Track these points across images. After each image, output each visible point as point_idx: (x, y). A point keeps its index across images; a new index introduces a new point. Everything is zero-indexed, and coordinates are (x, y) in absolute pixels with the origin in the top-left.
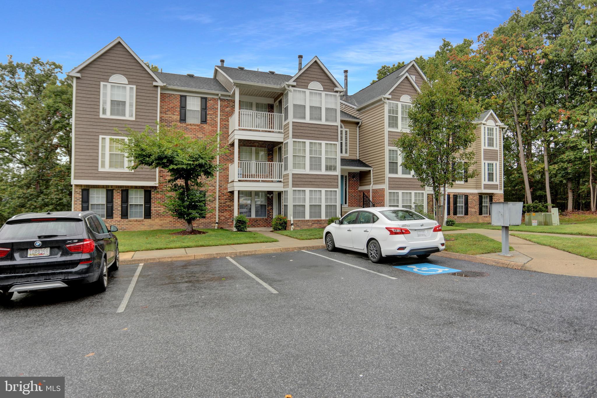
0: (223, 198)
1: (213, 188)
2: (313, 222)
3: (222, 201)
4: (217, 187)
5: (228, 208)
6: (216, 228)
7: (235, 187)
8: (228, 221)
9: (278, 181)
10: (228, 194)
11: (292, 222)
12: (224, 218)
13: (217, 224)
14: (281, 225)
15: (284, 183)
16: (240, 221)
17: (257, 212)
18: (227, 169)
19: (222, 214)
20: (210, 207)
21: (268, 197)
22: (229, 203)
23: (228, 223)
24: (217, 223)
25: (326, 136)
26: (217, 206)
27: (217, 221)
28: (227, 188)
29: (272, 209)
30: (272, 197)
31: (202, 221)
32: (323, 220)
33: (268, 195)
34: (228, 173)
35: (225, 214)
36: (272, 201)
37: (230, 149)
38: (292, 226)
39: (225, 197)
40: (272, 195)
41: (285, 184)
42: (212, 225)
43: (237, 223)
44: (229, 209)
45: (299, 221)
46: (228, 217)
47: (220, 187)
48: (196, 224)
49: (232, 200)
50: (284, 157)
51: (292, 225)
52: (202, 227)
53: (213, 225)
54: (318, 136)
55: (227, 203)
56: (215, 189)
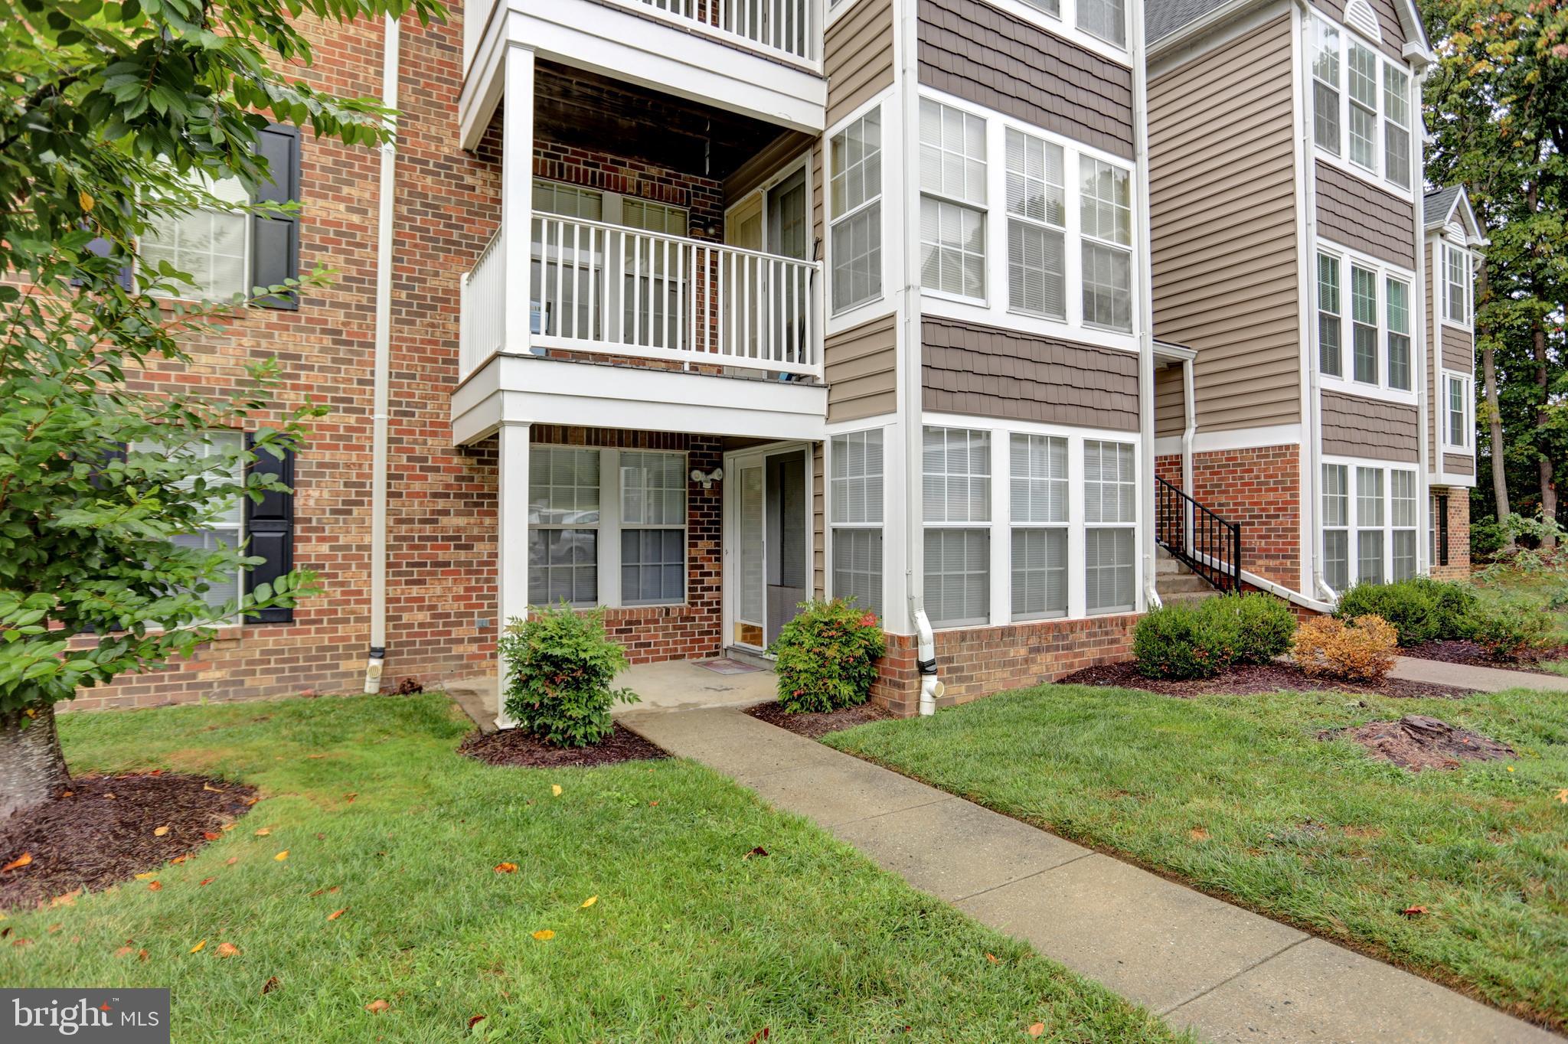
0: (417, 486)
1: (352, 419)
2: (1034, 641)
3: (415, 508)
4: (381, 415)
5: (451, 555)
6: (371, 687)
7: (507, 399)
8: (455, 633)
9: (790, 376)
10: (456, 460)
11: (927, 654)
12: (424, 616)
13: (375, 663)
14: (846, 672)
15: (829, 387)
16: (557, 662)
17: (629, 570)
18: (449, 302)
19: (415, 591)
20: (325, 548)
21: (695, 488)
22: (462, 521)
23: (457, 650)
24: (375, 652)
25: (1081, 115)
26: (378, 540)
27: (378, 640)
28: (444, 427)
29: (717, 553)
30: (718, 486)
31: (271, 643)
32: (1084, 624)
33: (698, 476)
34: (451, 326)
35: (433, 590)
36: (719, 509)
37: (469, 180)
38: (931, 682)
39: (435, 481)
40: (716, 475)
41: (834, 398)
42: (344, 666)
43: (524, 683)
44: (463, 555)
45: (963, 636)
46: (451, 607)
47: (399, 412)
48: (221, 665)
49: (486, 500)
50: (829, 223)
51: (923, 669)
52: (271, 680)
53: (353, 665)
54: (1047, 101)
55: (444, 521)
56: (365, 423)
